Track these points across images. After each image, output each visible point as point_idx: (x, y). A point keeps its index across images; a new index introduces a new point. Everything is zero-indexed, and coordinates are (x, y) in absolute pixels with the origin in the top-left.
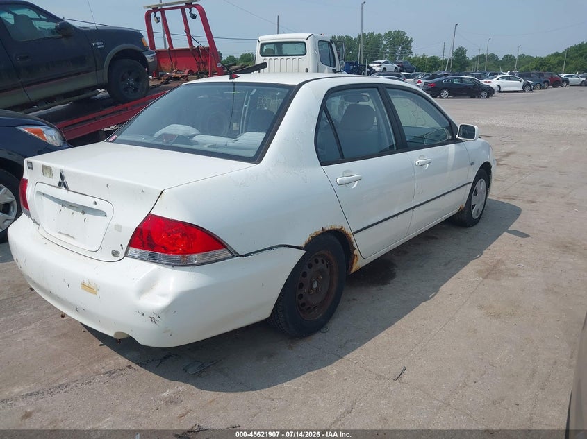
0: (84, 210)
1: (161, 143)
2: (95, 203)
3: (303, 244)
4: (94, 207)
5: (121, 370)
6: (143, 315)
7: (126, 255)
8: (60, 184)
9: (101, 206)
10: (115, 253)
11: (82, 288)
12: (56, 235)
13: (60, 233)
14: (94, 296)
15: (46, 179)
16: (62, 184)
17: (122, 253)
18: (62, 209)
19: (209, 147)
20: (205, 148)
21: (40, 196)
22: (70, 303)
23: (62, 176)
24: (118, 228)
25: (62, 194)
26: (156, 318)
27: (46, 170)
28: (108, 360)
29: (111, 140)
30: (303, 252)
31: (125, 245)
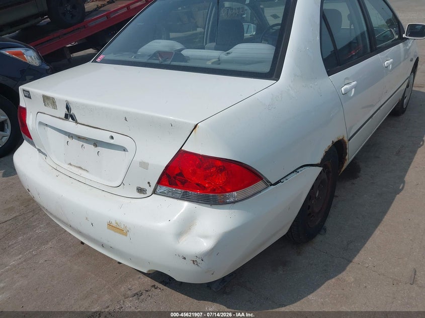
0: (96, 143)
1: (157, 62)
2: (112, 138)
3: (318, 161)
4: (112, 141)
5: (147, 291)
6: (185, 258)
7: (154, 192)
8: (66, 117)
9: (118, 140)
10: (141, 190)
11: (108, 228)
12: (67, 166)
13: (70, 164)
14: (124, 237)
15: (49, 110)
16: (69, 116)
17: (150, 190)
18: (70, 140)
19: (213, 63)
20: (209, 64)
21: (43, 127)
22: (94, 239)
23: (68, 108)
24: (144, 165)
25: (69, 126)
26: (199, 261)
27: (48, 101)
28: (131, 280)
29: (98, 60)
30: (320, 169)
31: (153, 184)
